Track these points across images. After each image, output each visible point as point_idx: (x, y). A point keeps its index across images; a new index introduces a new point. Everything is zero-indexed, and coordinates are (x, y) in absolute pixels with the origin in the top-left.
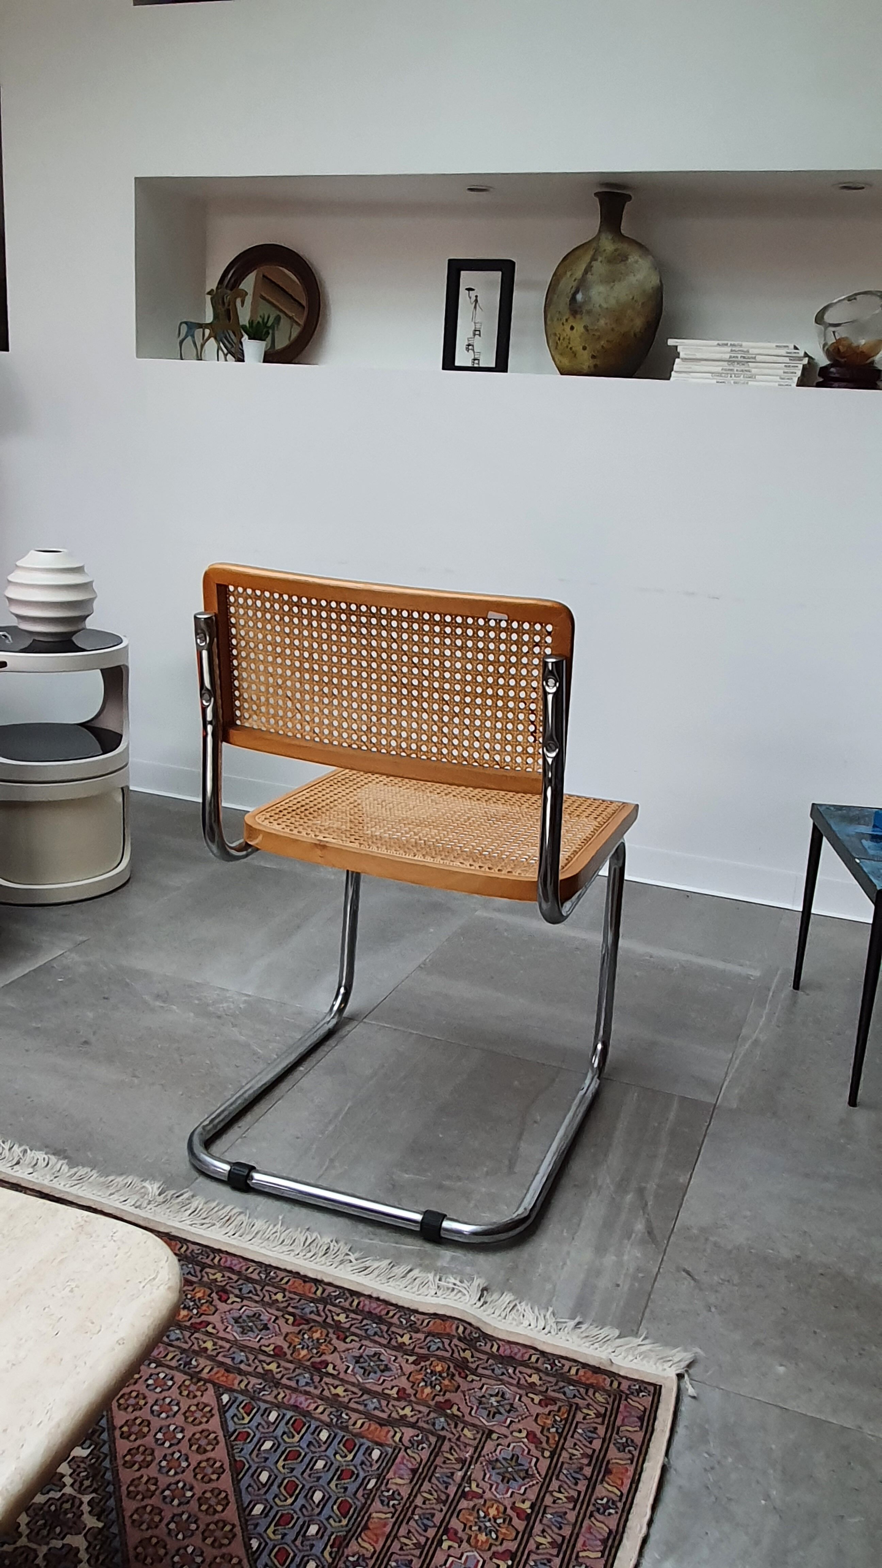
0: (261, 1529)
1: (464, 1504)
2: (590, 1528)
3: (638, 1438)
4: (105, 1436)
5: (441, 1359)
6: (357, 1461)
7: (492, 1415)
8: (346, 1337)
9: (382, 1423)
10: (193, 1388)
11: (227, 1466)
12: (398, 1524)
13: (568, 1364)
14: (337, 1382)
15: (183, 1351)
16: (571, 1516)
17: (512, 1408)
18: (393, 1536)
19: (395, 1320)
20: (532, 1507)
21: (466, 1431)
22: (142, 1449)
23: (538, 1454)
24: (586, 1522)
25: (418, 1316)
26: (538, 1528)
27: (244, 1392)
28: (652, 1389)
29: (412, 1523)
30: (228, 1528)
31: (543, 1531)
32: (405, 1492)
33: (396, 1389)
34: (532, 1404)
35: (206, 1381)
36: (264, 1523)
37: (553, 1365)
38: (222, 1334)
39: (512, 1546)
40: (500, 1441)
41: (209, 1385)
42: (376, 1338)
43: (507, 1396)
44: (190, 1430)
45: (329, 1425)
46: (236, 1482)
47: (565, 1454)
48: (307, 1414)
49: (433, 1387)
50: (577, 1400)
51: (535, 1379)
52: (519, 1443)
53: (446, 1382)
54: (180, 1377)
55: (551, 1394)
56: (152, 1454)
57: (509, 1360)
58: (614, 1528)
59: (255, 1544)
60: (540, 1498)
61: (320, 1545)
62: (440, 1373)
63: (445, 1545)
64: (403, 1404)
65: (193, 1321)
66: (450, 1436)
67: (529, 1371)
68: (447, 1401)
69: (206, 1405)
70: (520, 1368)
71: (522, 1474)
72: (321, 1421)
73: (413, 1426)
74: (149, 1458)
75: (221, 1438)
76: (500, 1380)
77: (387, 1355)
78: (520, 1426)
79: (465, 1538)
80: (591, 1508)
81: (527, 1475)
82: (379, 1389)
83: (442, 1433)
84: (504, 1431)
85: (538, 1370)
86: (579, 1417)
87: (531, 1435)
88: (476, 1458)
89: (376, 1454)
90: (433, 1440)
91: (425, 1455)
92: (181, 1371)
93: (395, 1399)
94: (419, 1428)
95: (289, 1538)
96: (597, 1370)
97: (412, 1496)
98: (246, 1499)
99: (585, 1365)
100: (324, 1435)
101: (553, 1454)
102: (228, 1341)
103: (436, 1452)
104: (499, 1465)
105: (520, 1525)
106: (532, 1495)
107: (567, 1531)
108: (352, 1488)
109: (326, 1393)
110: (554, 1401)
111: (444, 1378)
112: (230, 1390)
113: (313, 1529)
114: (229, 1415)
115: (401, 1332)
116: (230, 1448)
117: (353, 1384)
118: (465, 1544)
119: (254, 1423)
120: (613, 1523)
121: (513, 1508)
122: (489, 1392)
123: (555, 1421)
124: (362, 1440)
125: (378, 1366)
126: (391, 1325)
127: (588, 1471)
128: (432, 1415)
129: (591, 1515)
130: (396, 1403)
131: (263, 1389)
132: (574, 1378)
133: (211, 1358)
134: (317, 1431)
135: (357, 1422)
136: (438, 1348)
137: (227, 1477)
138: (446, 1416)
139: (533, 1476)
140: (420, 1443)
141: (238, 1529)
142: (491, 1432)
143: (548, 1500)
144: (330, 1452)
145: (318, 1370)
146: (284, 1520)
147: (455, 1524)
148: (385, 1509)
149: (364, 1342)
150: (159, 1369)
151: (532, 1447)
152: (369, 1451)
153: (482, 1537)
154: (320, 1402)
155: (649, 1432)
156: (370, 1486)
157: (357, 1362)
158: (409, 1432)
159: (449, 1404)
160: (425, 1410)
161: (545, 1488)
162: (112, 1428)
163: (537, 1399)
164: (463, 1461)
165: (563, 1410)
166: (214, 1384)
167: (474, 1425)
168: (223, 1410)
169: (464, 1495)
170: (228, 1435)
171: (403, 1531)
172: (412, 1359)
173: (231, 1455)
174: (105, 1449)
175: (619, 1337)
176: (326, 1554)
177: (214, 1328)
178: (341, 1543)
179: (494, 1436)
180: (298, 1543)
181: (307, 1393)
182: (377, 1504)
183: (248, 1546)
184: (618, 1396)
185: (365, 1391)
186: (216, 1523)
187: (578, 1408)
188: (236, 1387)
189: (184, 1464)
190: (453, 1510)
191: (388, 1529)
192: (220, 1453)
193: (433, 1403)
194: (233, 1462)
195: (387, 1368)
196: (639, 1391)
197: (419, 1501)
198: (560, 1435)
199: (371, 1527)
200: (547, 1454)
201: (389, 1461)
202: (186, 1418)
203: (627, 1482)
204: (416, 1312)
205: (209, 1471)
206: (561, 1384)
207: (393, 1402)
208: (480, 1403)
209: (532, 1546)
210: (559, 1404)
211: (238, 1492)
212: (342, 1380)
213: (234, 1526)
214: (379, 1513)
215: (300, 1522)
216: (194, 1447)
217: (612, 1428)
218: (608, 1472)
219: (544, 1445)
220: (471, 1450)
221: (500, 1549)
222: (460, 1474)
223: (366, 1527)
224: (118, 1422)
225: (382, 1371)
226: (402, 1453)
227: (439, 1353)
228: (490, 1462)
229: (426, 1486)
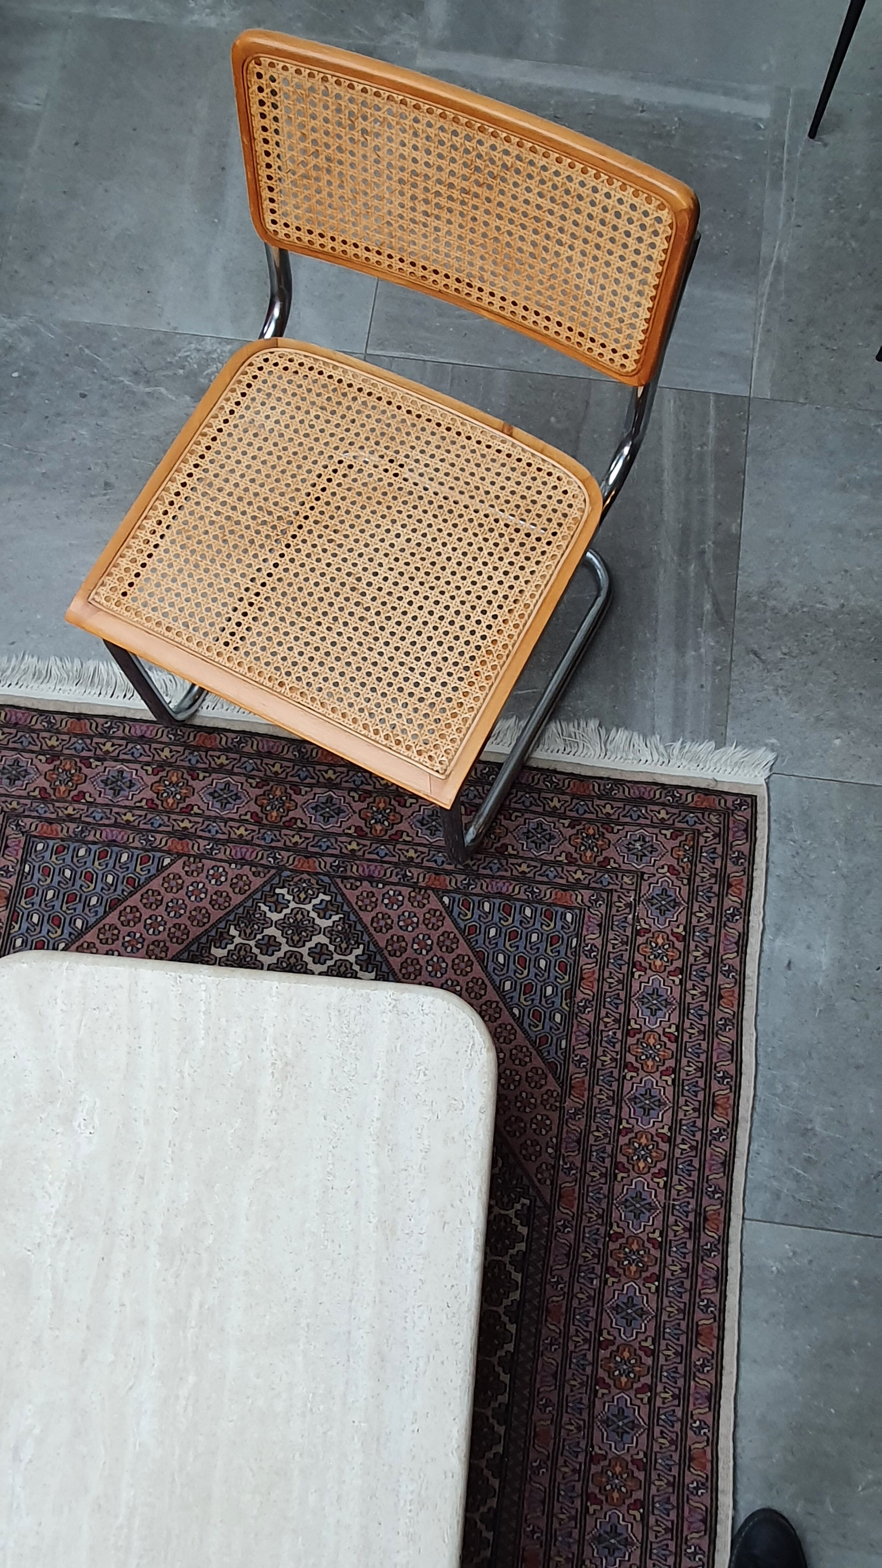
0: (516, 1000)
1: (640, 940)
2: (726, 935)
3: (745, 849)
4: (378, 958)
5: (590, 821)
6: (559, 927)
7: (640, 858)
8: (511, 815)
9: (565, 888)
10: (419, 898)
11: (472, 958)
12: (602, 969)
13: (684, 792)
14: (520, 861)
15: (396, 865)
16: (712, 930)
17: (653, 850)
18: (601, 980)
19: (541, 785)
20: (685, 929)
21: (626, 879)
22: (409, 961)
23: (679, 883)
24: (723, 931)
25: (558, 776)
26: (692, 945)
27: (457, 890)
28: (749, 800)
29: (611, 966)
30: (494, 1005)
31: (696, 946)
32: (598, 943)
33: (564, 855)
34: (665, 841)
35: (426, 888)
36: (515, 994)
37: (673, 796)
38: (417, 840)
39: (678, 964)
40: (651, 880)
41: (430, 892)
42: (533, 808)
43: (647, 839)
44: (435, 935)
45: (528, 902)
46: (485, 968)
47: (698, 879)
48: (509, 897)
49: (592, 850)
50: (698, 826)
51: (663, 814)
52: (664, 878)
53: (600, 843)
54: (406, 891)
55: (678, 825)
56: (418, 963)
57: (639, 801)
58: (741, 930)
59: (516, 1011)
60: (689, 921)
61: (557, 1000)
62: (594, 835)
63: (636, 975)
64: (574, 868)
65: (389, 833)
66: (615, 887)
67: (657, 808)
68: (605, 858)
69: (436, 911)
70: (650, 807)
71: (672, 904)
72: (522, 900)
73: (587, 887)
74: (418, 967)
75: (458, 936)
76: (639, 825)
77: (546, 821)
78: (662, 863)
79: (647, 966)
80: (724, 919)
81: (677, 904)
82: (551, 858)
83: (610, 887)
84: (652, 870)
85: (663, 804)
86: (702, 841)
87: (671, 869)
88: (637, 901)
89: (569, 917)
90: (605, 895)
91: (603, 909)
92: (404, 885)
93: (566, 864)
94: (593, 889)
95: (537, 1002)
96: (707, 792)
97: (604, 945)
98: (497, 979)
99: (697, 789)
100: (528, 912)
101: (689, 880)
102: (425, 845)
103: (609, 905)
104: (655, 901)
105: (680, 945)
106: (683, 919)
107: (711, 943)
108: (563, 949)
109: (515, 873)
110: (680, 831)
111: (597, 840)
112: (447, 892)
113: (549, 990)
114: (455, 914)
115: (550, 796)
116: (468, 942)
117: (532, 859)
118: (648, 971)
119: (476, 916)
120: (739, 926)
121: (673, 933)
122: (633, 838)
123: (685, 850)
124: (557, 908)
125: (544, 836)
126: (540, 791)
127: (716, 888)
128: (599, 875)
129: (725, 925)
130: (569, 868)
131: (469, 884)
132: (692, 805)
133: (419, 866)
134: (522, 911)
135: (548, 894)
136: (585, 811)
137: (477, 966)
138: (608, 871)
139: (679, 904)
140: (596, 901)
141: (501, 1005)
142: (643, 873)
143: (694, 921)
144: (538, 925)
145: (502, 854)
146: (528, 989)
147: (638, 957)
148: (590, 961)
149: (526, 816)
150: (387, 887)
151: (673, 878)
152: (563, 916)
153: (658, 962)
154: (514, 883)
155: (753, 841)
156: (574, 945)
157: (528, 838)
158: (587, 893)
159: (607, 860)
160: (592, 871)
161: (690, 913)
162: (380, 951)
163: (668, 833)
164: (629, 905)
165: (689, 838)
166: (433, 889)
167: (629, 871)
168: (449, 910)
169: (638, 933)
170: (462, 932)
171: (607, 974)
172: (567, 822)
173: (472, 949)
174: (384, 968)
175: (716, 749)
176: (564, 1005)
177: (408, 835)
178: (570, 995)
179: (646, 877)
180: (543, 1002)
181: (502, 877)
182: (583, 958)
183: (513, 1015)
184: (727, 813)
185: (544, 862)
186: (485, 1004)
187: (700, 833)
188: (449, 888)
189: (444, 965)
190: (634, 948)
191: (596, 976)
192: (463, 948)
193: (595, 864)
194: (476, 954)
195: (552, 837)
196: (741, 805)
197: (610, 948)
198: (691, 862)
199: (585, 976)
200: (685, 882)
201: (579, 921)
202: (427, 925)
203: (744, 891)
204: (555, 772)
205: (463, 965)
206: (683, 814)
207: (566, 867)
208: (629, 850)
209: (691, 960)
210: (686, 833)
211: (488, 975)
212: (522, 857)
213: (497, 1002)
214: (587, 965)
215: (539, 987)
216: (444, 949)
217: (727, 845)
218: (730, 886)
219: (682, 875)
220: (632, 894)
221: (672, 968)
222: (631, 916)
223: (582, 979)
224: (382, 944)
225: (549, 840)
226: (587, 912)
227: (586, 816)
228: (648, 900)
229: (611, 936)
